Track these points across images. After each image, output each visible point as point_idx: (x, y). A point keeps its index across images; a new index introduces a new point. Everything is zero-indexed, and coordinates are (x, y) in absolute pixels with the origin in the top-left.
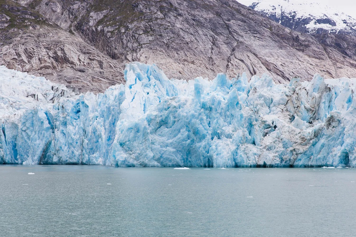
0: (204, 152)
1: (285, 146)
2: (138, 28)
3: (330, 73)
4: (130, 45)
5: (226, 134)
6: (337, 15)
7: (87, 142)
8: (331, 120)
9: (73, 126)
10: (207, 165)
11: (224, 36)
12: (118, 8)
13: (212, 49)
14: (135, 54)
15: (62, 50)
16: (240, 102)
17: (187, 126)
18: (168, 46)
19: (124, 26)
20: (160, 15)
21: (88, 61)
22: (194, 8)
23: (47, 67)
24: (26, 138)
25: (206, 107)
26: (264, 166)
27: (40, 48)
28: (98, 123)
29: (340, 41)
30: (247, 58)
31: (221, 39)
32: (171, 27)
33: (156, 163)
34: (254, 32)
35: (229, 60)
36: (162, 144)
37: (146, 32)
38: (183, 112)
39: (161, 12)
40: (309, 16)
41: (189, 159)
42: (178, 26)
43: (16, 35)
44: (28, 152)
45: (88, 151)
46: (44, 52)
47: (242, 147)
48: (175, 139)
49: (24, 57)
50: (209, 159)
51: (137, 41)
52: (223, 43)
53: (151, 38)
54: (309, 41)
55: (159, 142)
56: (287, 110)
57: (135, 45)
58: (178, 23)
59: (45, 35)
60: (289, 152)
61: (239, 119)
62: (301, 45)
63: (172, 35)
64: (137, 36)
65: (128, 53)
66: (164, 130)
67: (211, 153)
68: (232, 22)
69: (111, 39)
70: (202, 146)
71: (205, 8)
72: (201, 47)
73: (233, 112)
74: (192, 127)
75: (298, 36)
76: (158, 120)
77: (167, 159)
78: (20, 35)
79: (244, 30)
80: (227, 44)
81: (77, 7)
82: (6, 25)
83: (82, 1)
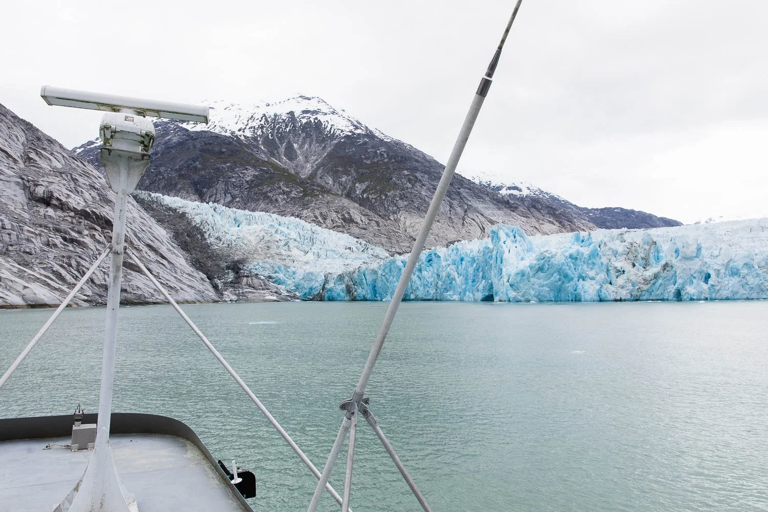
0: (572, 290)
1: (633, 285)
2: (395, 196)
3: (537, 228)
4: (390, 208)
5: (590, 277)
6: (522, 183)
7: (441, 283)
8: (666, 267)
9: (427, 271)
10: (574, 300)
11: (457, 201)
12: (376, 180)
13: (450, 211)
14: (396, 216)
15: (348, 213)
17: (558, 272)
18: (418, 209)
19: (384, 194)
20: (410, 186)
21: (368, 221)
23: (338, 227)
25: (573, 257)
26: (621, 300)
27: (331, 212)
29: (534, 203)
30: (476, 217)
31: (455, 203)
32: (418, 195)
33: (535, 299)
34: (479, 197)
35: (464, 219)
36: (539, 285)
37: (401, 199)
38: (555, 261)
40: (501, 185)
41: (559, 296)
42: (424, 193)
43: (311, 202)
44: (387, 292)
45: (442, 290)
46: (334, 215)
47: (604, 287)
48: (549, 281)
49: (320, 219)
50: (576, 296)
51: (395, 205)
52: (457, 206)
53: (405, 203)
54: (517, 204)
56: (629, 259)
57: (395, 208)
58: (423, 191)
59: (332, 202)
60: (636, 290)
61: (600, 266)
62: (511, 207)
63: (420, 201)
64: (395, 201)
65: (390, 215)
66: (541, 274)
67: (579, 291)
68: (461, 190)
69: (376, 204)
70: (571, 286)
72: (442, 210)
73: (594, 261)
74: (563, 272)
75: (508, 200)
76: (537, 267)
77: (543, 296)
78: (314, 202)
79: (471, 196)
80: (460, 207)
81: (344, 180)
82: (301, 194)
83: (348, 175)
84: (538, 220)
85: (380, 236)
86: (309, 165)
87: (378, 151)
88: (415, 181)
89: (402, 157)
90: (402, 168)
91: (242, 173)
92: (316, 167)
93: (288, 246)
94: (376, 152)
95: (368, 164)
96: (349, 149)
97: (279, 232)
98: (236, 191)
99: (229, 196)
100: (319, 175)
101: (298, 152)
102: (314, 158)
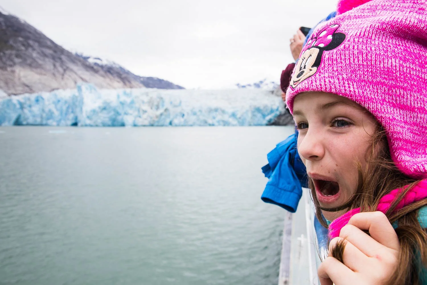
0: (121, 120)
2: (11, 54)
3: (110, 85)
4: (7, 62)
5: (130, 114)
8: (166, 110)
10: (122, 125)
11: (59, 63)
13: (54, 69)
14: (12, 68)
18: (30, 65)
20: (24, 49)
22: (42, 47)
25: (122, 103)
26: (144, 126)
29: (110, 70)
30: (72, 75)
33: (101, 125)
34: (74, 62)
36: (104, 117)
37: (17, 57)
38: (112, 105)
41: (114, 123)
44: (5, 119)
47: (136, 119)
48: (109, 115)
52: (59, 66)
53: (20, 60)
54: (99, 69)
56: (149, 105)
57: (11, 63)
58: (34, 54)
60: (152, 120)
61: (135, 108)
62: (95, 70)
63: (32, 60)
64: (11, 58)
67: (124, 121)
68: (62, 56)
75: (93, 66)
84: (111, 79)
88: (28, 46)
89: (17, 28)
90: (17, 35)
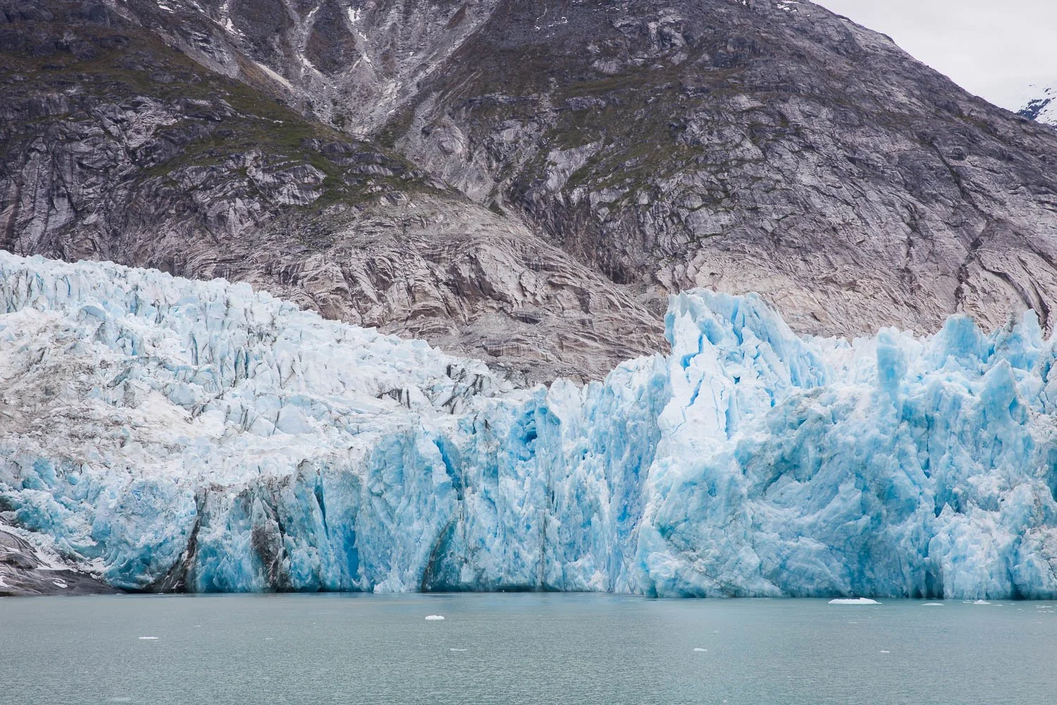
0: (914, 551)
2: (687, 192)
4: (664, 240)
5: (979, 498)
7: (558, 523)
9: (517, 477)
10: (923, 591)
11: (946, 206)
12: (628, 134)
13: (910, 243)
14: (679, 267)
15: (473, 261)
16: (1022, 402)
17: (858, 475)
18: (776, 239)
19: (648, 188)
20: (751, 150)
21: (548, 290)
22: (852, 126)
23: (430, 312)
24: (382, 515)
25: (916, 416)
27: (412, 257)
28: (589, 468)
30: (1019, 267)
32: (784, 185)
33: (767, 586)
35: (962, 275)
36: (783, 528)
37: (711, 201)
38: (844, 434)
39: (754, 143)
41: (869, 574)
42: (806, 179)
43: (344, 222)
44: (389, 558)
45: (561, 551)
46: (421, 268)
47: (1035, 538)
48: (823, 513)
49: (366, 285)
50: (928, 574)
51: (685, 227)
52: (941, 225)
53: (725, 219)
55: (775, 524)
57: (681, 239)
58: (806, 171)
59: (424, 222)
61: (1021, 450)
63: (788, 208)
64: (684, 213)
65: (661, 264)
66: (790, 485)
67: (935, 554)
68: (968, 162)
69: (611, 225)
70: (907, 533)
71: (887, 125)
72: (875, 239)
73: (1000, 431)
74: (875, 476)
76: (772, 457)
77: (801, 573)
78: (355, 223)
79: (1006, 183)
80: (955, 227)
81: (511, 138)
82: (315, 196)
83: (526, 119)
85: (583, 345)
86: (391, 87)
87: (652, 25)
88: (775, 133)
89: (740, 43)
90: (732, 86)
91: (116, 122)
92: (414, 91)
93: (126, 387)
94: (644, 30)
95: (609, 75)
96: (544, 21)
97: (111, 335)
98: (89, 186)
99: (62, 205)
100: (420, 122)
101: (361, 38)
102: (414, 59)
